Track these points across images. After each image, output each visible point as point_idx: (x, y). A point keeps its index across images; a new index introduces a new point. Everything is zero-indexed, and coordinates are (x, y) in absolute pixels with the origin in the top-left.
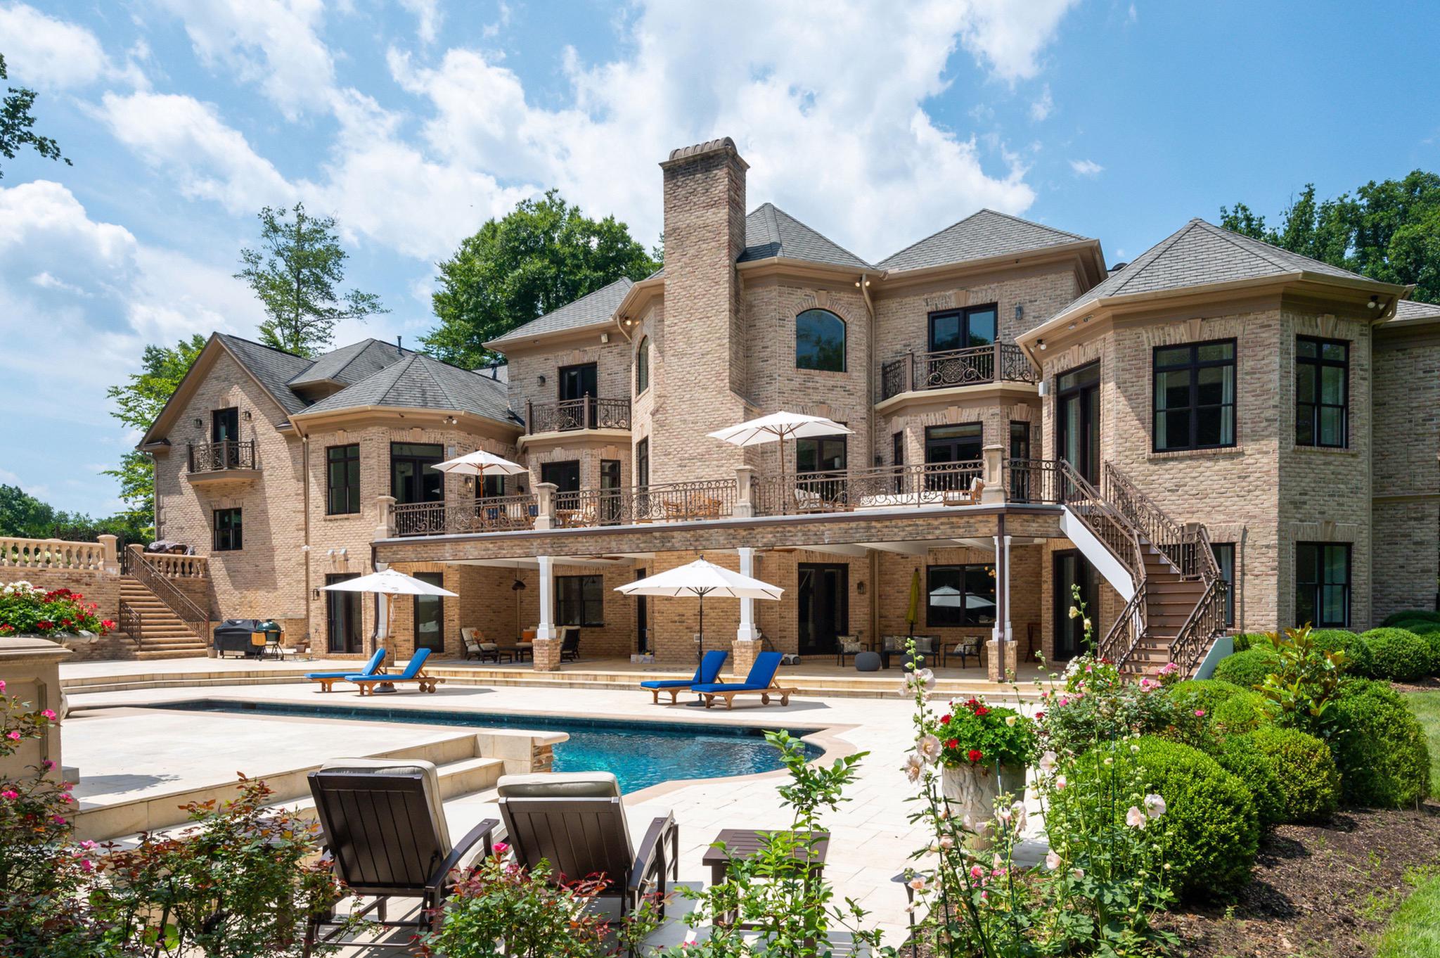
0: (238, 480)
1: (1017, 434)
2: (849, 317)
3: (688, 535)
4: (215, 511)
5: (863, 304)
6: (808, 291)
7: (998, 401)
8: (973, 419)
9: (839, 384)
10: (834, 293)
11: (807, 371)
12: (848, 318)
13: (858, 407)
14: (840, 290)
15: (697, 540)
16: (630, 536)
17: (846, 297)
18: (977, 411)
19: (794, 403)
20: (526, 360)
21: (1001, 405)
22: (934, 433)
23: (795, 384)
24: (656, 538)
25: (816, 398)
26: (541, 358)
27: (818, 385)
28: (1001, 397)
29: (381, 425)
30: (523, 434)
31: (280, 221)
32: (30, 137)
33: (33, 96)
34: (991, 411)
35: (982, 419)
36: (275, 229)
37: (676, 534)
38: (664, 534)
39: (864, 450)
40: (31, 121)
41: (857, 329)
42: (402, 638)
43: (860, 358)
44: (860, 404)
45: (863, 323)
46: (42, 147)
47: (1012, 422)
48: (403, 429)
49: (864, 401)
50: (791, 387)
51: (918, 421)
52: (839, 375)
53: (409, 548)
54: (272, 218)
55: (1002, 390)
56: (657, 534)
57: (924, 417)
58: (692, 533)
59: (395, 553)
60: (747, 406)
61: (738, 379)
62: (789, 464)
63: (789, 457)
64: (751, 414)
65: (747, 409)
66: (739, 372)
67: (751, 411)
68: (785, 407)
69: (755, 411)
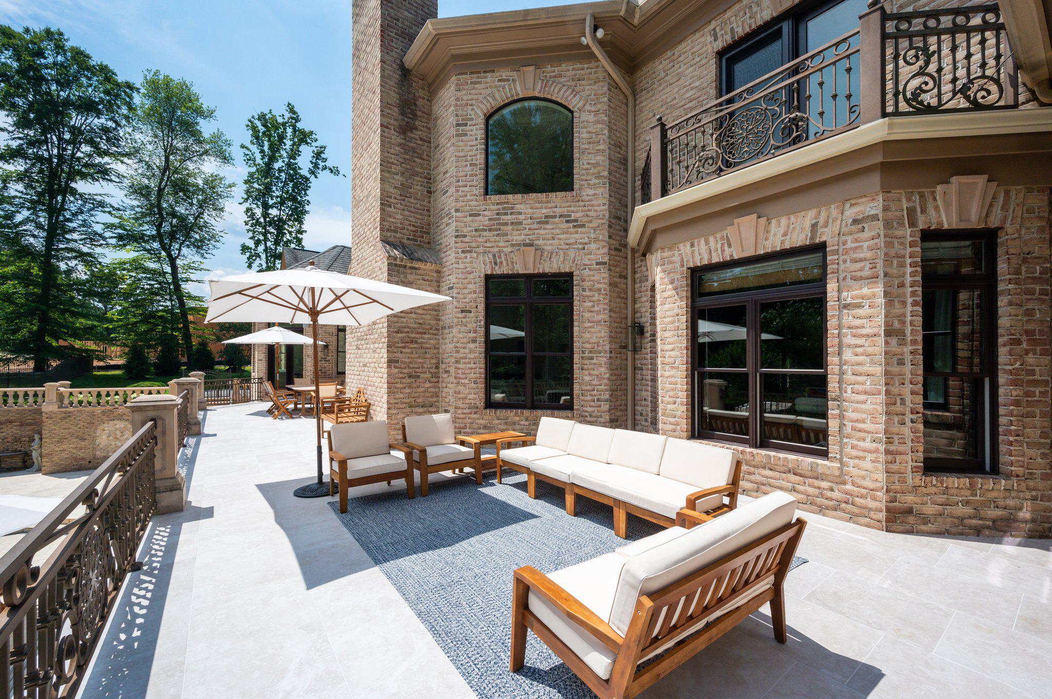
1: (945, 268)
2: (575, 101)
5: (601, 75)
6: (505, 73)
7: (875, 180)
8: (799, 239)
9: (558, 211)
10: (549, 68)
11: (503, 198)
12: (574, 103)
13: (593, 246)
14: (558, 61)
17: (568, 70)
18: (807, 218)
19: (481, 249)
21: (886, 189)
22: (715, 282)
23: (483, 221)
25: (518, 238)
27: (522, 217)
28: (884, 167)
32: (326, 167)
33: (325, 148)
34: (851, 212)
35: (826, 235)
39: (604, 316)
41: (591, 118)
43: (596, 165)
44: (596, 240)
45: (603, 107)
46: (331, 171)
47: (928, 236)
49: (604, 234)
50: (475, 225)
51: (676, 259)
52: (557, 198)
55: (886, 144)
57: (685, 248)
60: (398, 262)
61: (410, 225)
62: (472, 345)
63: (472, 335)
64: (411, 274)
65: (400, 266)
66: (413, 215)
67: (411, 268)
68: (466, 258)
69: (424, 267)
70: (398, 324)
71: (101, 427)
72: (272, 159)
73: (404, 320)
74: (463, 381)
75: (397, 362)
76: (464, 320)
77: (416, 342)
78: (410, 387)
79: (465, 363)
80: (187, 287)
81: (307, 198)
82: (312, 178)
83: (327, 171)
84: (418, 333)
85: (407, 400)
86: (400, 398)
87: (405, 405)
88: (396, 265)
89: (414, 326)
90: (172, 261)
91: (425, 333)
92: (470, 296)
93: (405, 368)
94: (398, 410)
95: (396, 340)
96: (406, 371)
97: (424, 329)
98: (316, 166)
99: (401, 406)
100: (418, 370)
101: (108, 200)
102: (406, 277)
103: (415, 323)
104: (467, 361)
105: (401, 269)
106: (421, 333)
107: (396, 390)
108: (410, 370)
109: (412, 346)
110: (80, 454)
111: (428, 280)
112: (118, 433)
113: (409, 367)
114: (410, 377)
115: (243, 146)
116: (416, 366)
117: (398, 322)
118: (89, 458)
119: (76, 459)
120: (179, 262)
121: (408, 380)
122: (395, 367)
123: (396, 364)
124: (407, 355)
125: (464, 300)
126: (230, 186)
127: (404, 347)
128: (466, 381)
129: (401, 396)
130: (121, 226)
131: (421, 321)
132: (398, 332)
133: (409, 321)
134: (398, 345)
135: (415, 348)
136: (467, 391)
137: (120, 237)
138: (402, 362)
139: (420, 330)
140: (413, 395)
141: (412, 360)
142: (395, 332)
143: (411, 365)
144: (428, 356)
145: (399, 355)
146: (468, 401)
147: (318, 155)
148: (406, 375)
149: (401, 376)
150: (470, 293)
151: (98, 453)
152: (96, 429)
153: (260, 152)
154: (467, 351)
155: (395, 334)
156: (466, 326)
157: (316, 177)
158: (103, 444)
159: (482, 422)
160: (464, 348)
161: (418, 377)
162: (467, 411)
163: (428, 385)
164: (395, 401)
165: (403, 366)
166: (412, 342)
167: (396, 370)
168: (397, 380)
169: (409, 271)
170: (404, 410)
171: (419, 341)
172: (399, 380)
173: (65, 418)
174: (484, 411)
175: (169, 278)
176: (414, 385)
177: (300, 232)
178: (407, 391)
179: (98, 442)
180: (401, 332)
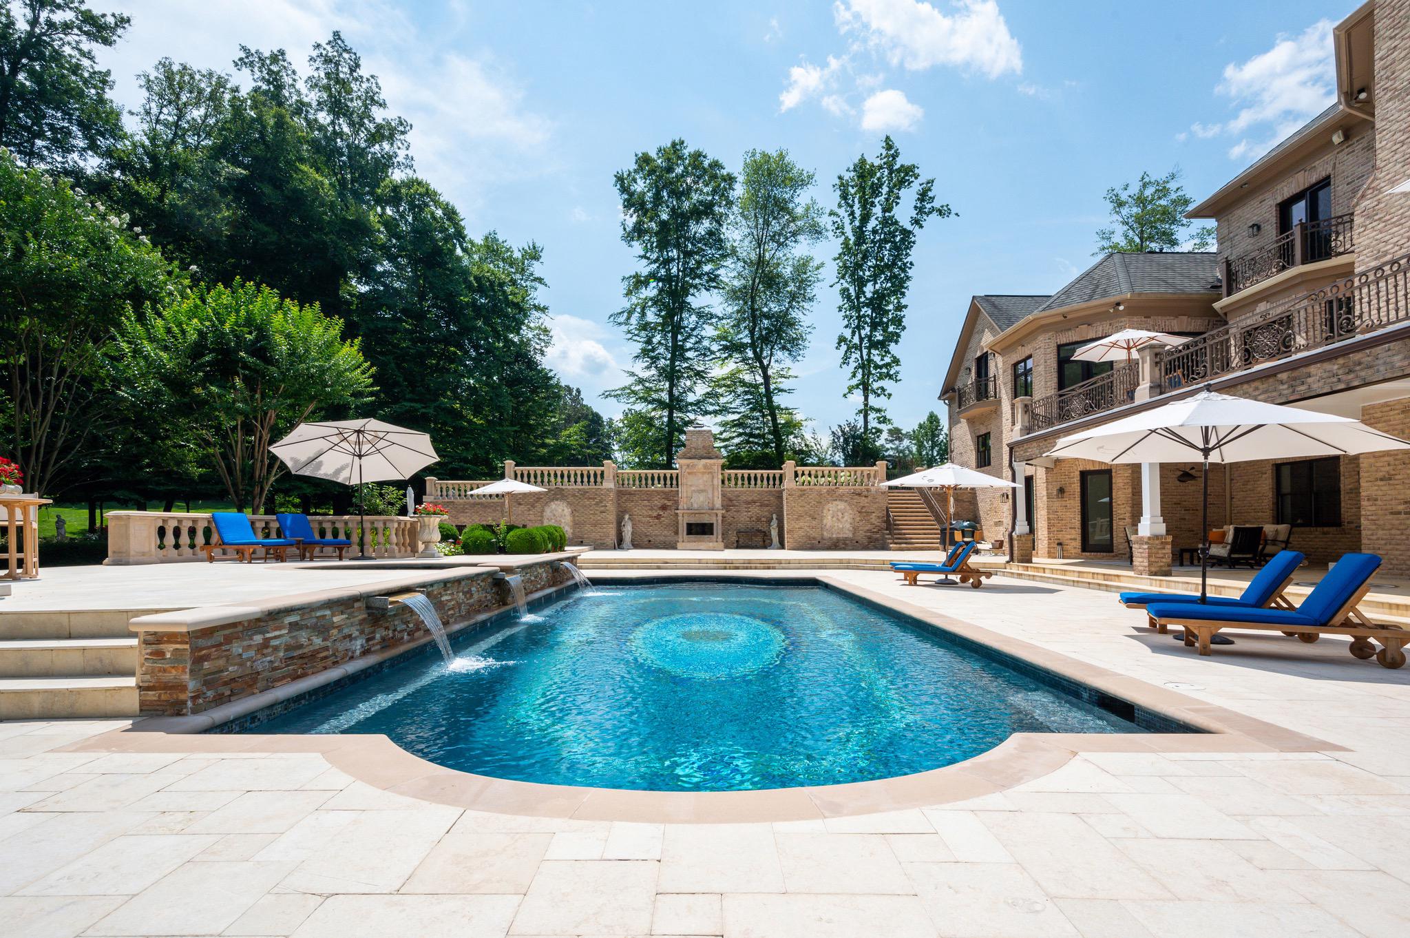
0: (987, 409)
3: (1334, 367)
4: (978, 437)
15: (1350, 371)
16: (1245, 386)
20: (1238, 212)
24: (1282, 383)
26: (1254, 203)
29: (1048, 331)
30: (1219, 298)
31: (1124, 196)
32: (933, 209)
33: (933, 182)
36: (1121, 204)
37: (1313, 369)
38: (1296, 373)
40: (932, 199)
42: (1069, 537)
46: (940, 212)
48: (1070, 329)
53: (1035, 444)
54: (1117, 196)
56: (1283, 376)
58: (1341, 361)
59: (1026, 451)
71: (826, 507)
72: (865, 218)
80: (778, 400)
81: (909, 259)
82: (916, 230)
83: (935, 214)
90: (764, 369)
98: (920, 210)
101: (713, 311)
110: (813, 533)
112: (840, 514)
115: (832, 213)
118: (819, 538)
119: (809, 538)
120: (770, 372)
126: (818, 268)
130: (725, 338)
137: (725, 348)
147: (923, 196)
151: (825, 533)
152: (823, 508)
153: (849, 215)
157: (921, 227)
158: (829, 525)
173: (801, 496)
175: (762, 390)
177: (900, 307)
179: (825, 522)
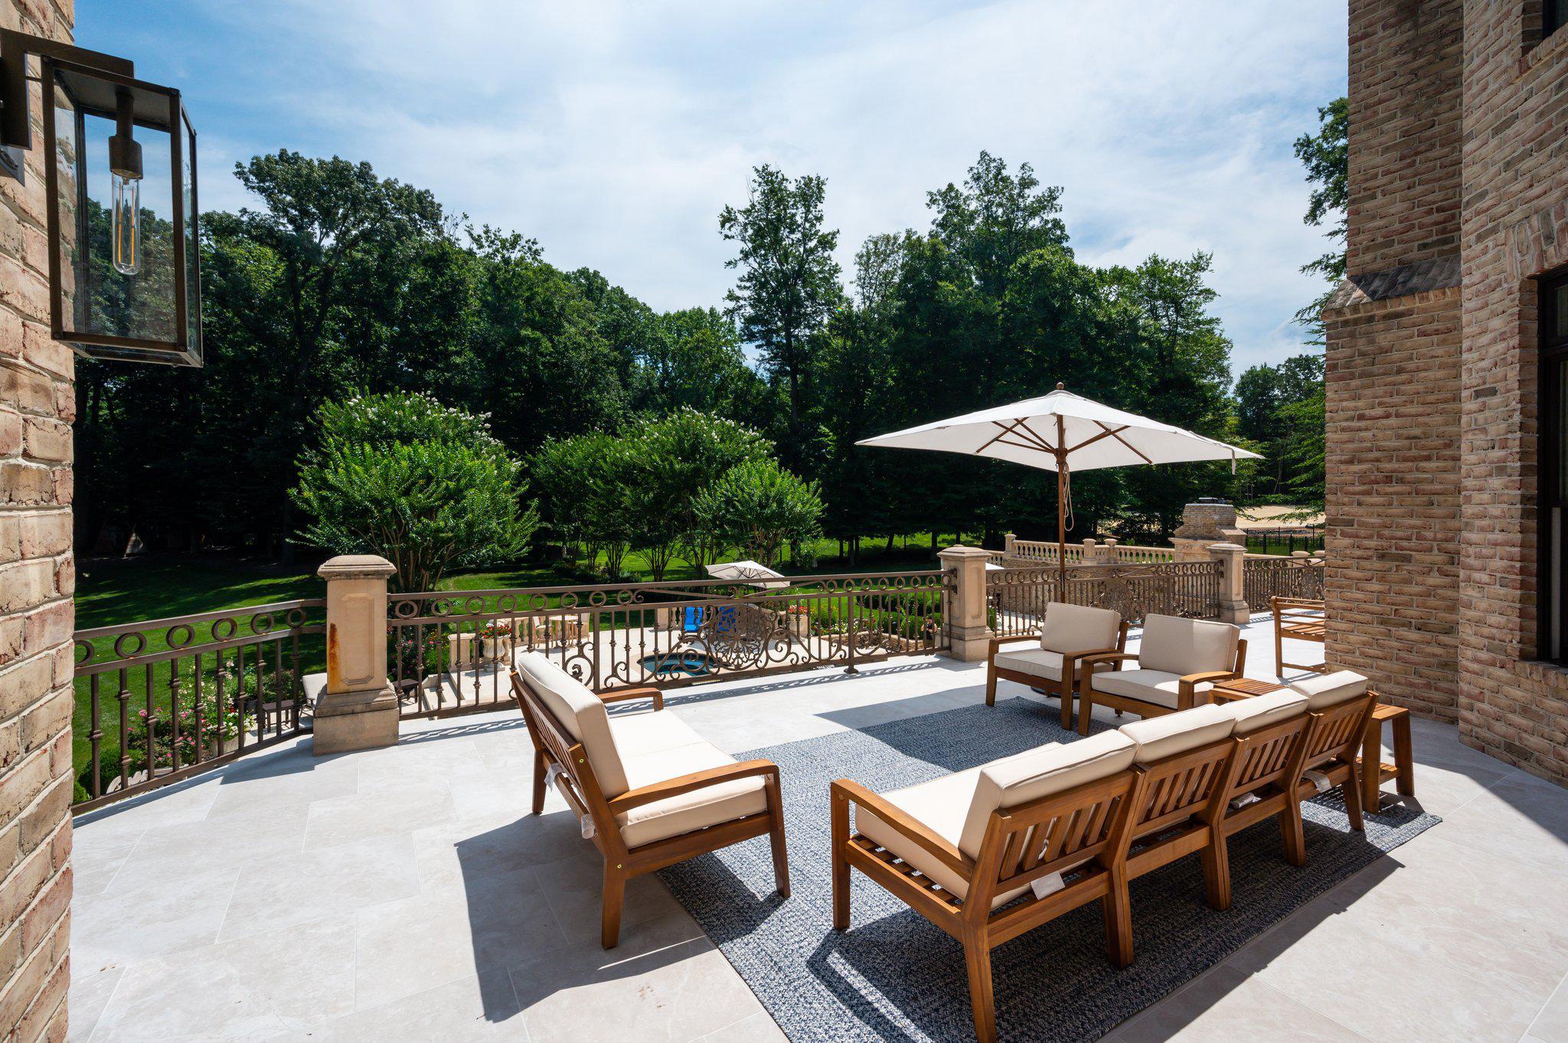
19: (1517, 214)
60: (1349, 316)
61: (1429, 212)
62: (1496, 482)
63: (1497, 454)
64: (1387, 330)
65: (1356, 322)
66: (1436, 185)
67: (1387, 317)
68: (1485, 251)
69: (1424, 305)
70: (1351, 446)
73: (1368, 434)
74: (1476, 576)
75: (1350, 523)
76: (1481, 417)
77: (1401, 481)
78: (1382, 580)
79: (1482, 530)
84: (1405, 460)
85: (1375, 608)
86: (1357, 600)
87: (1368, 617)
88: (1346, 323)
89: (1395, 444)
91: (1428, 458)
92: (1492, 350)
93: (1370, 537)
94: (1352, 626)
95: (1348, 478)
96: (1372, 543)
97: (1423, 448)
99: (1359, 617)
100: (1405, 544)
102: (1372, 342)
103: (1398, 437)
104: (1485, 523)
105: (1363, 327)
106: (1414, 459)
107: (1345, 582)
108: (1384, 543)
109: (1389, 489)
111: (1437, 332)
113: (1380, 536)
114: (1382, 557)
116: (1399, 534)
117: (1351, 441)
121: (1377, 565)
122: (1344, 535)
123: (1347, 529)
124: (1376, 509)
125: (1483, 364)
127: (1368, 493)
128: (1484, 577)
129: (1359, 595)
131: (1416, 431)
132: (1351, 462)
133: (1380, 435)
134: (1351, 489)
135: (1397, 493)
136: (1483, 605)
138: (1362, 525)
139: (1414, 452)
140: (1392, 597)
141: (1388, 521)
142: (1341, 462)
143: (1386, 532)
144: (1437, 511)
145: (1355, 509)
146: (1486, 631)
148: (1370, 553)
149: (1359, 553)
150: (1494, 341)
154: (1485, 497)
155: (1343, 467)
156: (1484, 431)
159: (1518, 693)
160: (1481, 490)
161: (1407, 559)
162: (1484, 655)
163: (1434, 579)
164: (1345, 605)
165: (1362, 533)
166: (1388, 480)
167: (1347, 541)
168: (1347, 562)
169: (1381, 326)
170: (1366, 627)
171: (1409, 477)
172: (1354, 563)
174: (1520, 665)
176: (1393, 576)
178: (1375, 586)
180: (1360, 462)
